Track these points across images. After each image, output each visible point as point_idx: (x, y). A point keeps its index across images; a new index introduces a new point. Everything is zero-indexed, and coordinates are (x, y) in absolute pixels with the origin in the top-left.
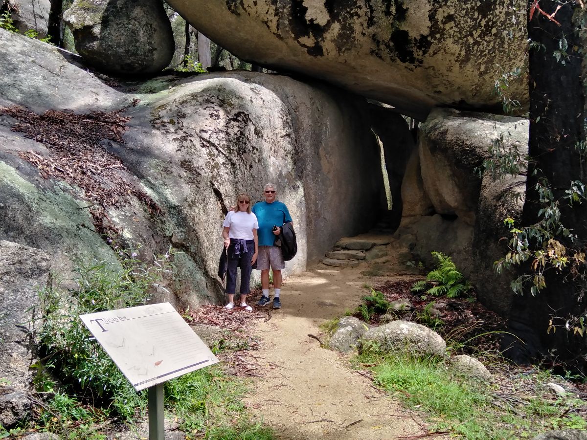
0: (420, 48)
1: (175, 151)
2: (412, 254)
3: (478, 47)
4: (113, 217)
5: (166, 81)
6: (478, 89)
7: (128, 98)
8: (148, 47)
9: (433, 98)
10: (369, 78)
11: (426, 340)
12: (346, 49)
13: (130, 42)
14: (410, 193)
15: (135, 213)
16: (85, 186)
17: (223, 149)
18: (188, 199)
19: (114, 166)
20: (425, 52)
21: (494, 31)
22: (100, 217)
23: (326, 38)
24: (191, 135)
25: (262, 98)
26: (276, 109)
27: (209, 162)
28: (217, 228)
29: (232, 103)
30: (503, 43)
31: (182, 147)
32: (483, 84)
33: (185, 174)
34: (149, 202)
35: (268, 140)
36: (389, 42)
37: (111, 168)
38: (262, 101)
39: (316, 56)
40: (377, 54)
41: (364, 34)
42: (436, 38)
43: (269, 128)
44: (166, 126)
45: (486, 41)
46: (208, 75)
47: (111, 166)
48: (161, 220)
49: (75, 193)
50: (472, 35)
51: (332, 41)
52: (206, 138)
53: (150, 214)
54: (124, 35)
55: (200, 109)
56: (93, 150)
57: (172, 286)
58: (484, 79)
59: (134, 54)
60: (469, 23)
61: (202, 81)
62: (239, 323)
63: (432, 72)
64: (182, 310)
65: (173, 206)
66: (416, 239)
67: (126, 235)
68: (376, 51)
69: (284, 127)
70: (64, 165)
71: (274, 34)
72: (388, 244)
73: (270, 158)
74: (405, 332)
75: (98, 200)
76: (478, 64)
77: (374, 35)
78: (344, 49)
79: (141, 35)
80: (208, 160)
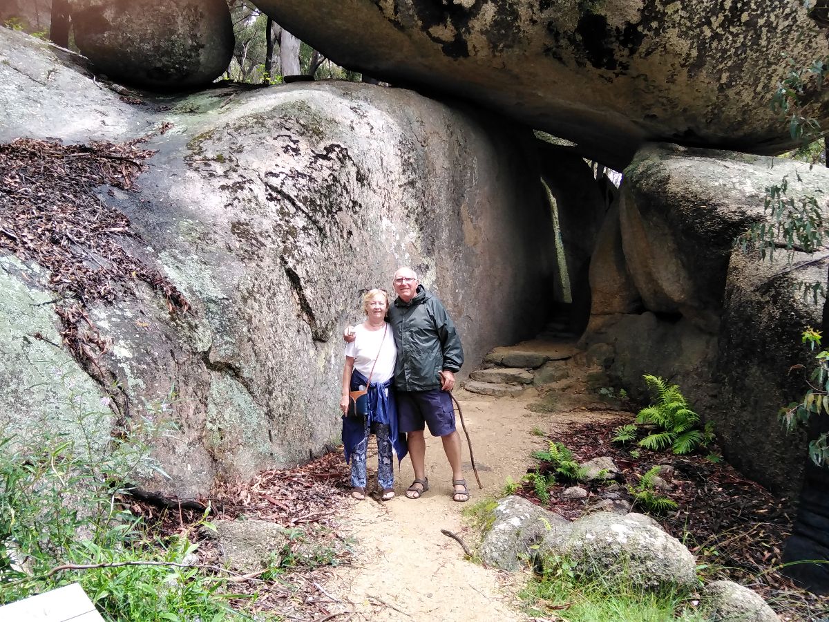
0: (624, 44)
1: (222, 205)
2: (608, 376)
3: (719, 43)
4: (99, 320)
5: (218, 96)
6: (716, 111)
7: (154, 121)
8: (190, 42)
9: (643, 126)
10: (540, 94)
11: (661, 556)
12: (504, 46)
13: (162, 34)
14: (604, 279)
15: (141, 312)
16: (53, 264)
17: (304, 204)
18: (242, 287)
19: (113, 229)
20: (632, 52)
21: (745, 17)
22: (72, 320)
23: (473, 27)
24: (251, 181)
25: (369, 124)
26: (393, 142)
27: (279, 225)
28: (290, 335)
29: (321, 129)
30: (759, 37)
31: (234, 199)
32: (724, 105)
33: (238, 244)
34: (170, 293)
35: (379, 191)
36: (574, 34)
37: (105, 234)
38: (368, 128)
39: (456, 58)
40: (554, 54)
41: (534, 22)
42: (651, 27)
43: (381, 171)
44: (210, 165)
45: (731, 33)
46: (284, 87)
47: (107, 230)
48: (189, 323)
49: (30, 276)
50: (709, 24)
51: (482, 32)
52: (275, 185)
53: (170, 313)
54: (152, 22)
55: (268, 138)
56: (78, 202)
57: (204, 440)
58: (727, 97)
59: (168, 53)
60: (705, 4)
61: (274, 96)
62: (322, 506)
63: (642, 84)
64: (222, 484)
65: (214, 298)
66: (615, 352)
67: (120, 353)
68: (554, 49)
69: (404, 171)
70: (21, 227)
71: (390, 20)
72: (569, 358)
73: (381, 219)
74: (622, 539)
75: (74, 289)
76: (717, 72)
77: (550, 24)
78: (501, 45)
79: (180, 23)
80: (279, 222)
